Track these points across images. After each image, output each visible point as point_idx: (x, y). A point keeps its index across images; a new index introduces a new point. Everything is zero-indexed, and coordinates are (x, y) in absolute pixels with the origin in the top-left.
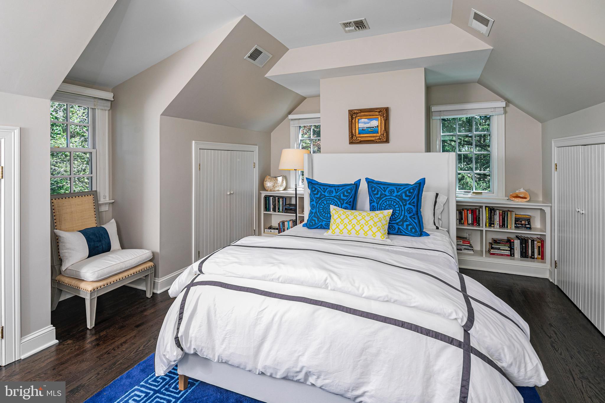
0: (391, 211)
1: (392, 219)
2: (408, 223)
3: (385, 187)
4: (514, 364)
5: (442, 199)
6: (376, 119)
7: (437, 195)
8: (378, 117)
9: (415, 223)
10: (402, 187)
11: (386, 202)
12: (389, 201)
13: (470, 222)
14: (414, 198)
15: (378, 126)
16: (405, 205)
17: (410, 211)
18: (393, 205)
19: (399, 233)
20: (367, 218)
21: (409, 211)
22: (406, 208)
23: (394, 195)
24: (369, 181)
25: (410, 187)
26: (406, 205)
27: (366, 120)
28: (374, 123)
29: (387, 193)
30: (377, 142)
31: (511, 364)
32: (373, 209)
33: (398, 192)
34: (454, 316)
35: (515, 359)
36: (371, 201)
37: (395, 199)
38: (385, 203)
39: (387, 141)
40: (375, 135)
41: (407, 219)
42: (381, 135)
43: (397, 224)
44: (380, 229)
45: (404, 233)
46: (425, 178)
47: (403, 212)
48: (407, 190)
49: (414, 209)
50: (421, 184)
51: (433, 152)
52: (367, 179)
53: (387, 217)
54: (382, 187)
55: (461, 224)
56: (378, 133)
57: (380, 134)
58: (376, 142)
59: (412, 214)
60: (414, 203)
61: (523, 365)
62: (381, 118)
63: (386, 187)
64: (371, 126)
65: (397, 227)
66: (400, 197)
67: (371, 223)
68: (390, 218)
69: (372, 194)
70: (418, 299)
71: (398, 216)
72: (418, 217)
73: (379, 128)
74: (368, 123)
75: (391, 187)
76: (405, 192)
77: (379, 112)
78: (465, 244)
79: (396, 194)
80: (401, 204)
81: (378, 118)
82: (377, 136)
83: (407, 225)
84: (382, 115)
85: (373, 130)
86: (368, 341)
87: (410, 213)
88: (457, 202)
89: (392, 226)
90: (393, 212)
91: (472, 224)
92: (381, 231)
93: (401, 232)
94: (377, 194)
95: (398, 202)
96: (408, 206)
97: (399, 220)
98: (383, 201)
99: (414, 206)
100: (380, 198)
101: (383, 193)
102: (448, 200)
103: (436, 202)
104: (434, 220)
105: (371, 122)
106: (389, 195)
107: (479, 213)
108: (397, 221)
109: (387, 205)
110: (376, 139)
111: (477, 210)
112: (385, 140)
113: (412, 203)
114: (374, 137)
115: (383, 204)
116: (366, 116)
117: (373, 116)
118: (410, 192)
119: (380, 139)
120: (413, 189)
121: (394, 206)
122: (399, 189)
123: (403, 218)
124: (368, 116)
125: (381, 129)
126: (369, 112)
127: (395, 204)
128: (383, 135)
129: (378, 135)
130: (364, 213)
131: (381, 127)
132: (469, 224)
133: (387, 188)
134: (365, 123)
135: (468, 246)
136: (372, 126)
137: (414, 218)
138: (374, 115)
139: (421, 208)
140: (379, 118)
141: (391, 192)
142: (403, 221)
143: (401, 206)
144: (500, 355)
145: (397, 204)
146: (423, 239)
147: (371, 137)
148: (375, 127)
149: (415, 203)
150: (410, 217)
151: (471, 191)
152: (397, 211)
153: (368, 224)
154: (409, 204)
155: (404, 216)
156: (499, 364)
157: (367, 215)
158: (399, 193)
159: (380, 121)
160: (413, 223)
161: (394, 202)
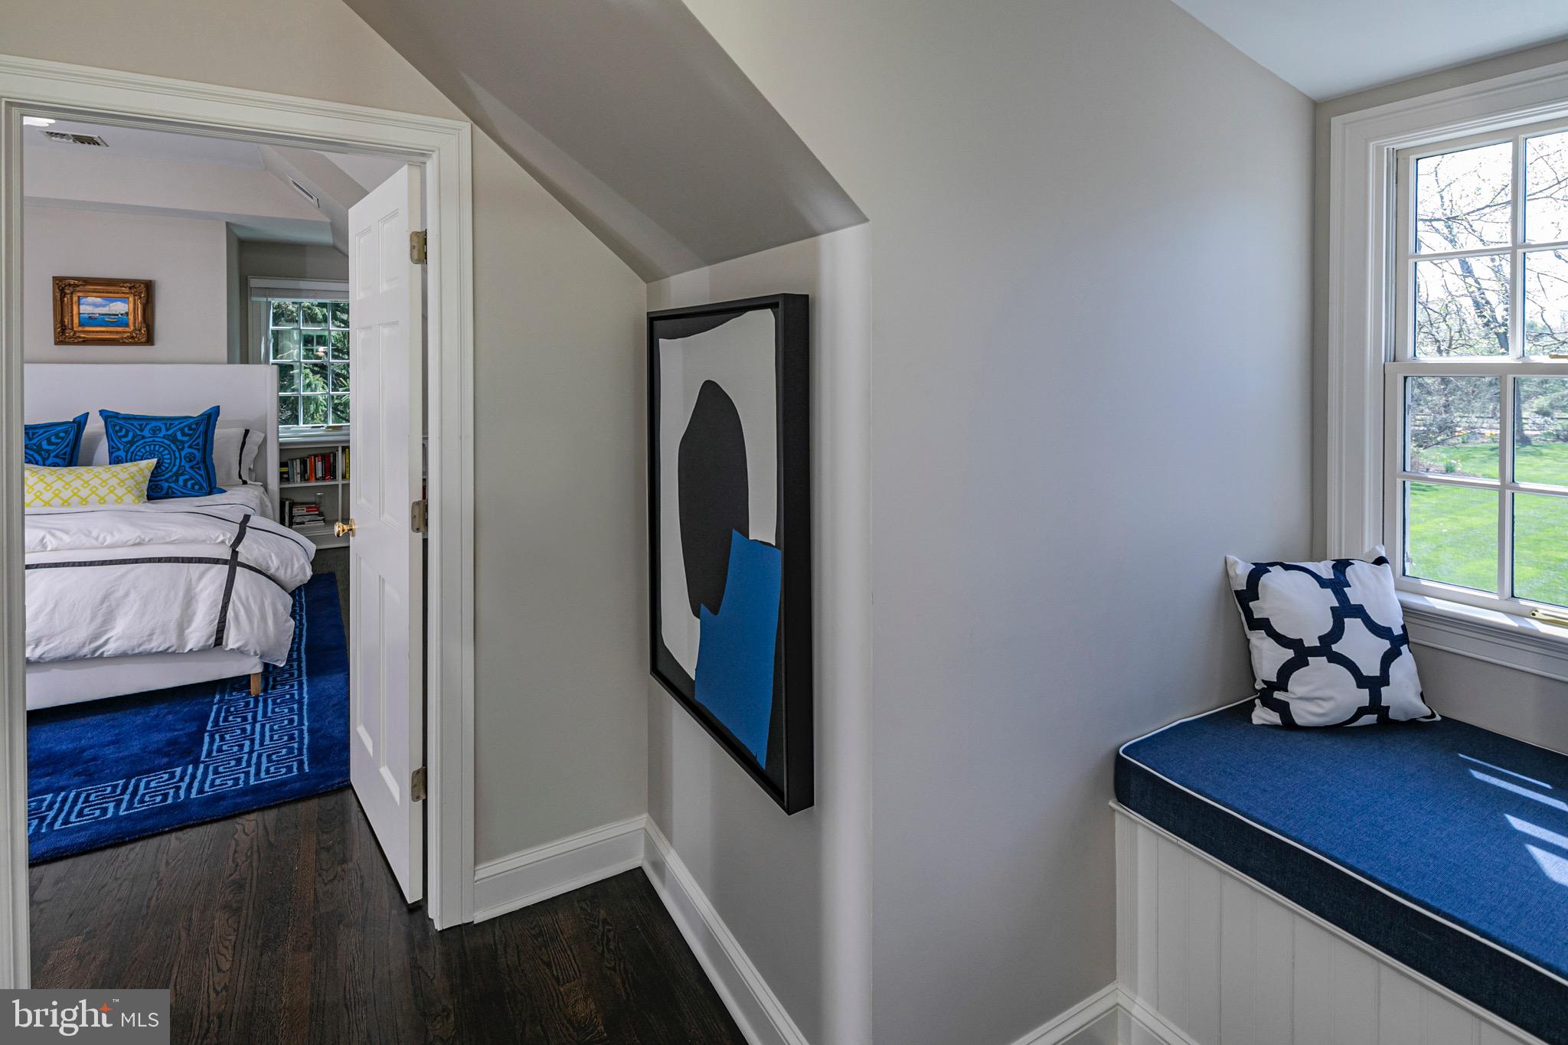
0: (155, 460)
1: (156, 473)
2: (187, 477)
3: (142, 424)
4: (280, 567)
5: (255, 438)
6: (125, 300)
7: (247, 432)
8: (128, 296)
9: (201, 476)
10: (177, 422)
11: (144, 447)
12: (150, 445)
13: (319, 474)
14: (199, 437)
15: (127, 314)
16: (180, 450)
17: (190, 458)
18: (158, 451)
19: (169, 495)
20: (105, 476)
21: (188, 457)
22: (183, 453)
23: (161, 435)
24: (106, 415)
25: (192, 420)
26: (183, 449)
27: (99, 300)
28: (119, 307)
29: (146, 433)
30: (124, 344)
31: (278, 568)
32: (115, 460)
33: (167, 430)
34: (221, 538)
35: (281, 562)
36: (112, 449)
37: (163, 442)
38: (143, 450)
39: (150, 340)
40: (120, 329)
41: (185, 470)
42: (135, 329)
43: (167, 480)
44: (132, 489)
45: (180, 494)
46: (219, 406)
47: (178, 461)
48: (185, 426)
49: (198, 455)
50: (212, 416)
51: (253, 363)
52: (102, 412)
53: (146, 470)
54: (136, 423)
55: (305, 480)
56: (127, 325)
57: (132, 328)
58: (124, 342)
59: (195, 463)
60: (198, 444)
61: (290, 566)
62: (135, 300)
63: (145, 423)
64: (111, 313)
65: (166, 485)
66: (173, 439)
67: (114, 482)
68: (152, 473)
69: (114, 438)
70: (178, 532)
71: (168, 468)
72: (206, 468)
73: (131, 317)
74: (104, 306)
75: (154, 424)
76: (182, 430)
77: (130, 288)
78: (311, 513)
79: (164, 432)
80: (174, 448)
81: (128, 298)
82: (126, 332)
83: (186, 481)
84: (137, 294)
85: (119, 321)
86: (113, 587)
87: (190, 461)
88: (281, 444)
89: (157, 486)
90: (158, 463)
91: (323, 478)
92: (133, 492)
93: (175, 493)
94: (126, 436)
95: (169, 446)
96: (187, 450)
97: (171, 474)
98: (137, 446)
99: (198, 450)
100: (132, 443)
101: (139, 432)
102: (265, 440)
103: (244, 444)
104: (240, 471)
105: (111, 305)
106: (151, 435)
107: (335, 460)
108: (167, 476)
109: (147, 452)
110: (122, 338)
111: (332, 455)
112: (143, 340)
113: (195, 445)
114: (117, 332)
115: (139, 451)
116: (100, 292)
117: (114, 293)
118: (190, 429)
119: (132, 337)
120: (197, 424)
121: (160, 453)
122: (171, 424)
123: (178, 470)
124: (103, 292)
125: (135, 320)
126: (108, 286)
127: (162, 449)
128: (140, 330)
129: (127, 329)
130: (99, 469)
131: (134, 316)
132: (318, 479)
133: (147, 425)
134: (96, 305)
135: (316, 514)
136: (114, 313)
137: (199, 468)
138: (118, 293)
139: (212, 453)
140: (131, 299)
141: (155, 431)
142: (177, 475)
143: (174, 452)
144: (267, 563)
145: (165, 449)
146: (217, 498)
147: (111, 332)
148: (122, 315)
149: (201, 444)
150: (192, 467)
151: (325, 425)
152: (165, 461)
153: (107, 484)
154: (190, 447)
155: (180, 466)
156: (269, 573)
157: (104, 471)
158: (170, 432)
159: (131, 305)
160: (197, 476)
161: (160, 446)
